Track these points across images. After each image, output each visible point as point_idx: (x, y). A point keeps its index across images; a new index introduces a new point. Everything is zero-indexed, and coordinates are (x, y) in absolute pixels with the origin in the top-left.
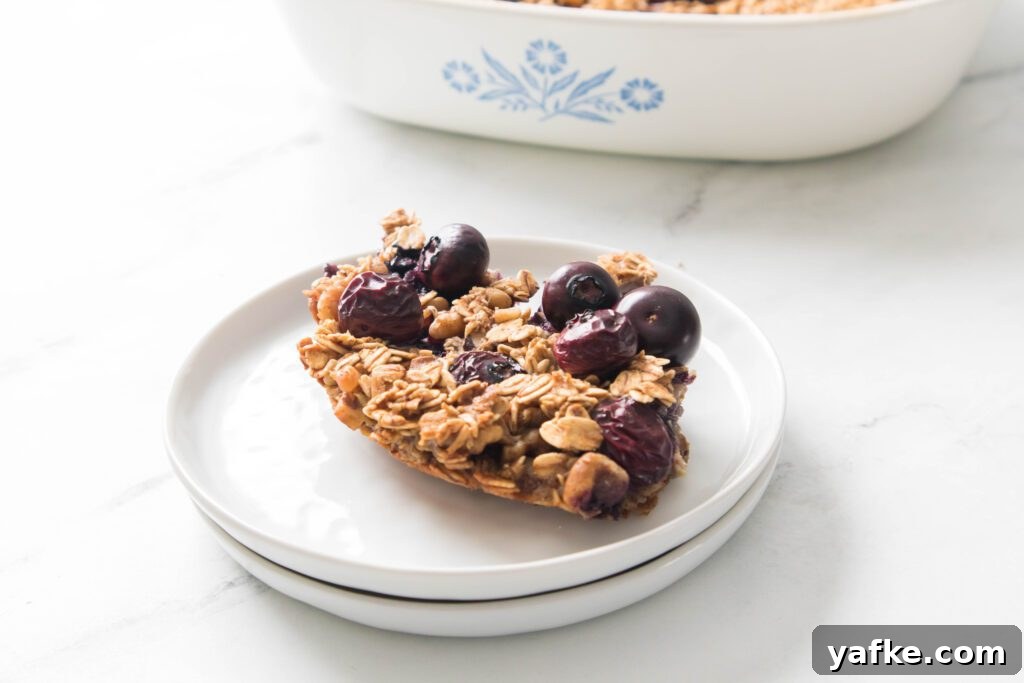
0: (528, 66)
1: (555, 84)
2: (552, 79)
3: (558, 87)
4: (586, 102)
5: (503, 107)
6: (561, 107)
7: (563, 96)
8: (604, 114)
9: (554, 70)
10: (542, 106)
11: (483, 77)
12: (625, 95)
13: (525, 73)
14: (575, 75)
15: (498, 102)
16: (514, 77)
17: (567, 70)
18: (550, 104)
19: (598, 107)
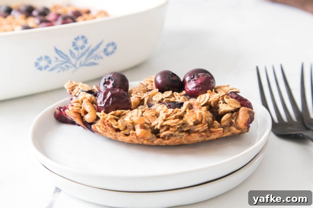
0: (72, 49)
1: (82, 53)
2: (81, 51)
3: (83, 54)
4: (92, 58)
5: (59, 71)
6: (82, 63)
7: (83, 58)
8: (96, 61)
9: (82, 48)
10: (75, 66)
11: (53, 60)
12: (105, 50)
13: (71, 52)
14: (89, 48)
15: (58, 69)
16: (66, 56)
17: (87, 46)
18: (78, 63)
19: (95, 59)
